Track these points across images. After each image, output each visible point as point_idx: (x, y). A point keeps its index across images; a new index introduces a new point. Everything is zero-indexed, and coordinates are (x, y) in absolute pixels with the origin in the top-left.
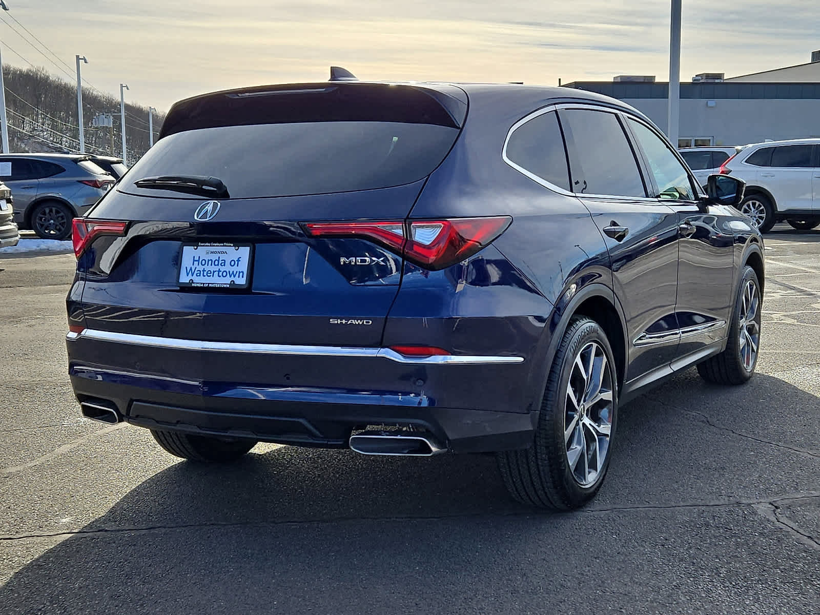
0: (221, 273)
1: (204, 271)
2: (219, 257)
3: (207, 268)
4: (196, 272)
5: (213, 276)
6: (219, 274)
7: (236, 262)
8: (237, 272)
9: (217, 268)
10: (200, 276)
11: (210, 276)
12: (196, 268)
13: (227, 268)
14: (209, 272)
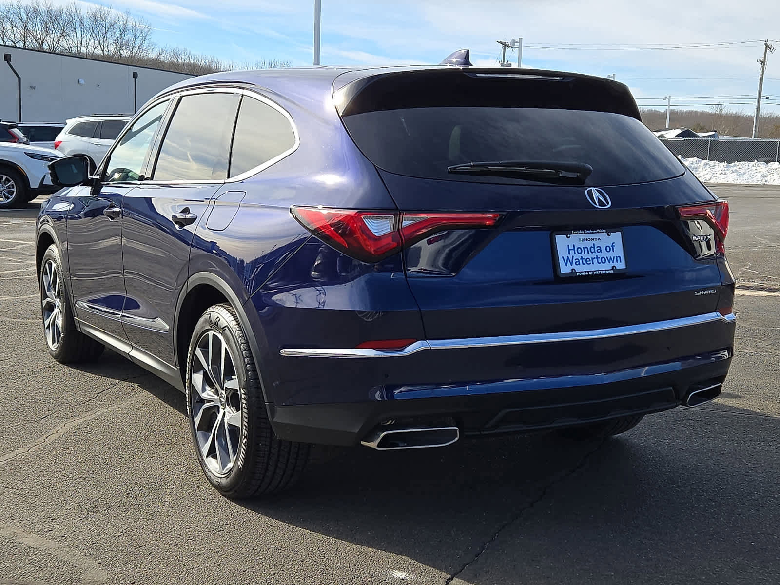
0: (599, 260)
1: (582, 259)
2: (594, 244)
3: (586, 256)
4: (574, 261)
5: (593, 263)
6: (598, 261)
7: (611, 248)
8: (614, 257)
9: (594, 255)
10: (579, 264)
11: (590, 264)
12: (573, 257)
13: (604, 254)
14: (588, 260)
